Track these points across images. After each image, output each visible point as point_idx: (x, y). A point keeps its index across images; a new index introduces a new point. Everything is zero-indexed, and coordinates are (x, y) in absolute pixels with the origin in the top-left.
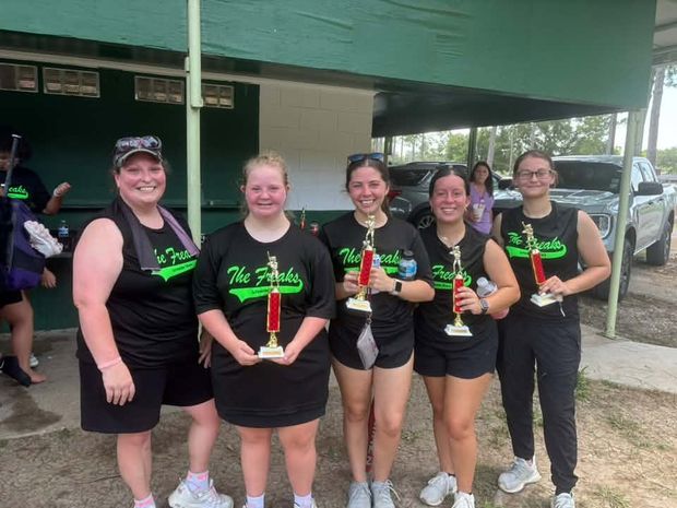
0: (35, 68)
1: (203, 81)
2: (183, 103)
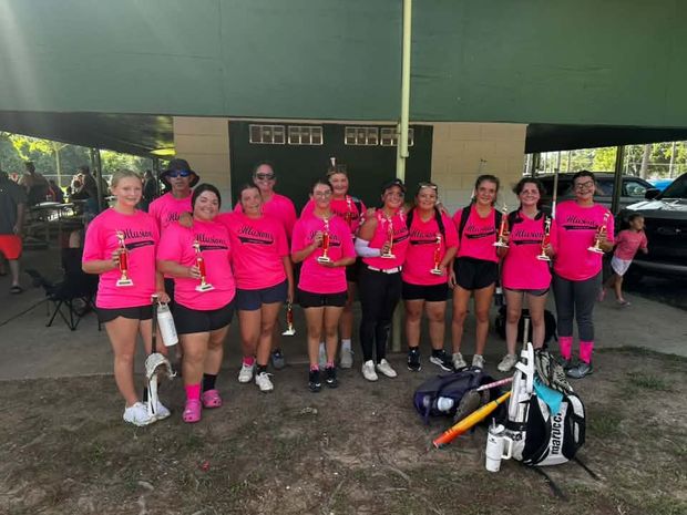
0: (284, 127)
2: (377, 143)
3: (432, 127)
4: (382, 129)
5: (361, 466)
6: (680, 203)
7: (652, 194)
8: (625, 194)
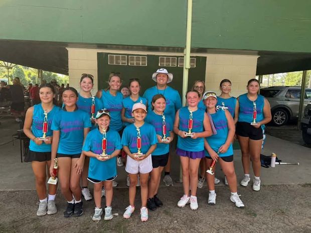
0: (126, 56)
1: (191, 57)
2: (176, 66)
3: (206, 57)
4: (179, 58)
8: (306, 98)
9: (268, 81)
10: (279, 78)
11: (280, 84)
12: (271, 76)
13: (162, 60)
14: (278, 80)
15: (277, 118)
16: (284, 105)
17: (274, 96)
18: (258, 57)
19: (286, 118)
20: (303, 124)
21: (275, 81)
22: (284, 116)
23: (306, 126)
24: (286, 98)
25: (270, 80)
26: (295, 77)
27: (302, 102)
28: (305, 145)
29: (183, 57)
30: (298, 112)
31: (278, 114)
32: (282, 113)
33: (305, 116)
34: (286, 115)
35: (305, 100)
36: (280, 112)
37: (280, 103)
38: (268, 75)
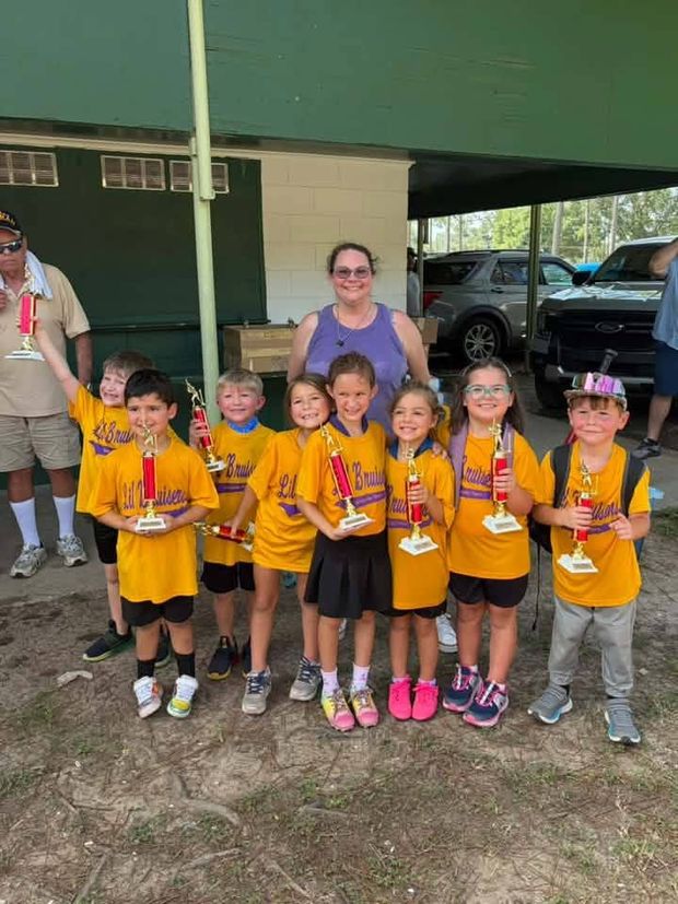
2: (164, 188)
3: (258, 163)
4: (172, 162)
5: (146, 815)
6: (617, 288)
7: (580, 279)
8: (543, 281)
9: (447, 235)
10: (477, 225)
11: (481, 245)
12: (454, 220)
13: (114, 168)
14: (474, 231)
15: (472, 345)
16: (489, 306)
17: (463, 280)
18: (410, 164)
19: (496, 344)
20: (535, 355)
21: (466, 235)
22: (491, 337)
23: (541, 361)
24: (492, 286)
25: (452, 231)
26: (517, 221)
27: (532, 296)
28: (541, 413)
29: (188, 158)
30: (524, 324)
31: (475, 332)
32: (485, 329)
33: (540, 332)
34: (495, 337)
35: (540, 288)
36: (479, 327)
37: (479, 300)
38: (446, 218)
